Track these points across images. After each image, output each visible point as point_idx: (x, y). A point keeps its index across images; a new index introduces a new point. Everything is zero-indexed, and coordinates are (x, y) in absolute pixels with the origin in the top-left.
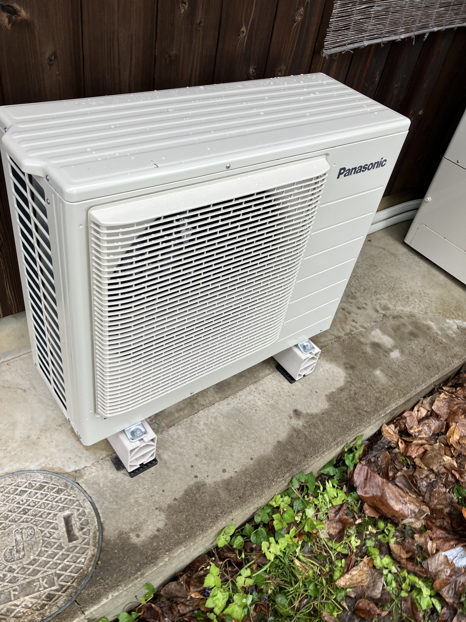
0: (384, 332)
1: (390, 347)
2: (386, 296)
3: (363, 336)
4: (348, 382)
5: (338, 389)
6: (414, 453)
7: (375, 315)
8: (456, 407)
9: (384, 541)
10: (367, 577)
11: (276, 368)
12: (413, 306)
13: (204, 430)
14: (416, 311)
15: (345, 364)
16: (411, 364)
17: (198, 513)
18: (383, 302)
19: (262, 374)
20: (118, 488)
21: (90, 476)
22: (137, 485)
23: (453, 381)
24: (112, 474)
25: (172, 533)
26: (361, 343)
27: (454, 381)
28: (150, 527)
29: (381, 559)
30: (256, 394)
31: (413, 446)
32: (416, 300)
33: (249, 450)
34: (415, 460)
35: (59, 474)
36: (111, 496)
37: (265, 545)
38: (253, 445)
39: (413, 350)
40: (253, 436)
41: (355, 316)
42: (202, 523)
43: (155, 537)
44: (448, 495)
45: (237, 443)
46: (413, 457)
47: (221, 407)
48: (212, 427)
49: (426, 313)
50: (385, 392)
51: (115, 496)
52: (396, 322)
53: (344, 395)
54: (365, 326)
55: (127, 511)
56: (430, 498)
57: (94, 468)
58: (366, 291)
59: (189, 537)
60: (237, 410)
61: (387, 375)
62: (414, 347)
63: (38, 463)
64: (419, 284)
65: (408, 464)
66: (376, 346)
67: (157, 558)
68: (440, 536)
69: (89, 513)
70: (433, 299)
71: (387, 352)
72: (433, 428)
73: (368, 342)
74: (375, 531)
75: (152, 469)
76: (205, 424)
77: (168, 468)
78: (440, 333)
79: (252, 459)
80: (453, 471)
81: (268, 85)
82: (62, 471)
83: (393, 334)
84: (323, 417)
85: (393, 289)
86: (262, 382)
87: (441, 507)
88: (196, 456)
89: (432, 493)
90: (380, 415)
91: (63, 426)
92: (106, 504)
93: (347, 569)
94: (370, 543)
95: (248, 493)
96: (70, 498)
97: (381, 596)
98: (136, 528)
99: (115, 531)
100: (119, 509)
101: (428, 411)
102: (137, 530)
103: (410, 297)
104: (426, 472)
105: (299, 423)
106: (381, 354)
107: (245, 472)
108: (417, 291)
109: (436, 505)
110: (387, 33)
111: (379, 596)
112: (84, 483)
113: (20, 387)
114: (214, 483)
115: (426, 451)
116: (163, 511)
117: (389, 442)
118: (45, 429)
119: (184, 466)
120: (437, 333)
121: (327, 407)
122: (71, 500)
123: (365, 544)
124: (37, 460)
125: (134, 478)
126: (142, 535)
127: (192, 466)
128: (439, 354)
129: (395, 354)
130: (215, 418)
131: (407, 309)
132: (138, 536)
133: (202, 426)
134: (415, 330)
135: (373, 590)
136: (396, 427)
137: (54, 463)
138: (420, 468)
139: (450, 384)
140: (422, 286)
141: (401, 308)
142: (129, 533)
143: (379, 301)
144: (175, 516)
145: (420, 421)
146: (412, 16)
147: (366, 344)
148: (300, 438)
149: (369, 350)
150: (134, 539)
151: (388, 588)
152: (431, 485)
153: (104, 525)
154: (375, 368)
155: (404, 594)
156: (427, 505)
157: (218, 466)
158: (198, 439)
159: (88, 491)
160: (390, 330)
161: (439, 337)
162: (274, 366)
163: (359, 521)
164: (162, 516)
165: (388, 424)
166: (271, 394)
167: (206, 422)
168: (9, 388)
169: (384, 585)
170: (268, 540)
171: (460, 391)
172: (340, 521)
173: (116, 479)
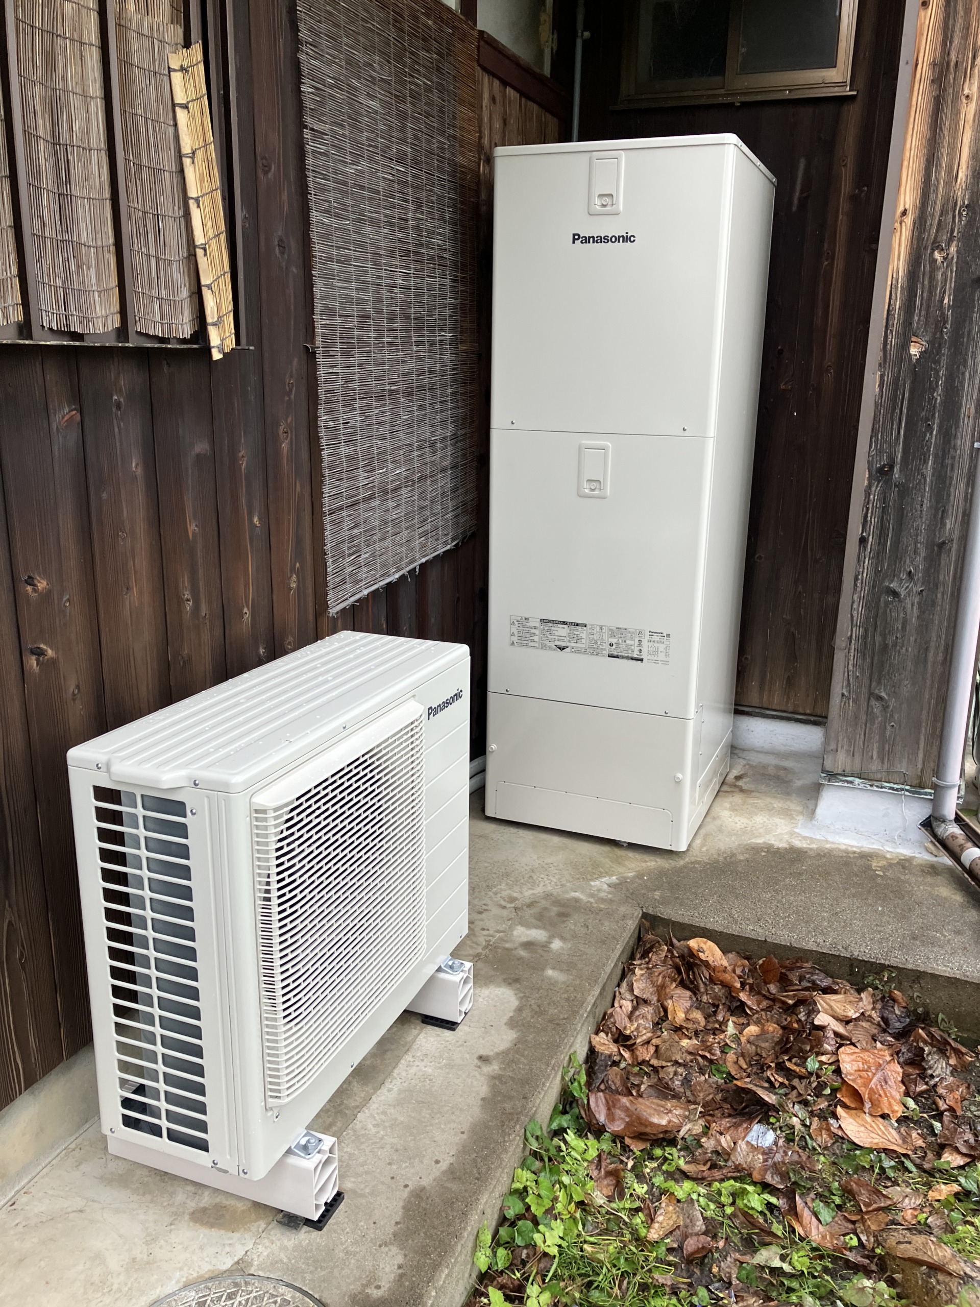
0: (528, 926)
1: (545, 939)
2: (503, 886)
3: (506, 942)
4: (521, 998)
5: (515, 1011)
6: (645, 1054)
7: (505, 913)
8: (660, 979)
9: (672, 1169)
10: (678, 1217)
11: (423, 1022)
12: (542, 884)
13: (378, 1132)
14: (550, 888)
15: (505, 980)
16: (581, 947)
17: (436, 1222)
18: (505, 894)
19: (410, 1038)
20: (311, 1250)
21: (261, 1259)
22: (334, 1235)
23: (639, 950)
24: (290, 1240)
25: (419, 1260)
26: (508, 949)
27: (641, 950)
28: (387, 1270)
29: (681, 1187)
30: (417, 1063)
31: (639, 1048)
32: (542, 876)
33: (452, 1125)
34: (651, 1063)
35: (215, 1277)
36: (308, 1265)
37: (537, 1237)
38: (453, 1118)
39: (574, 931)
40: (446, 1109)
41: (481, 923)
42: (451, 1229)
43: (401, 1276)
44: (711, 1080)
45: (431, 1125)
46: (647, 1059)
47: (383, 1098)
48: (387, 1124)
49: (562, 885)
50: (572, 989)
51: (314, 1261)
52: (533, 911)
53: (526, 1013)
54: (502, 929)
55: (342, 1269)
56: (693, 1094)
57: (260, 1247)
58: (477, 890)
59: (445, 1252)
60: (405, 1091)
61: (561, 971)
62: (573, 928)
63: (174, 1282)
64: (535, 857)
65: (646, 1072)
66: (528, 945)
67: (421, 1296)
68: (728, 1125)
69: (293, 1297)
70: (561, 866)
71: (545, 946)
72: (649, 1017)
73: (516, 945)
74: (655, 1165)
75: (342, 1207)
76: (374, 1126)
77: (363, 1196)
78: (592, 900)
79: (463, 1133)
80: (700, 1052)
81: (307, 655)
82: (217, 1272)
83: (540, 924)
84: (518, 1048)
85: (507, 875)
86: (415, 1047)
87: (711, 1096)
88: (390, 1164)
89: (693, 1088)
90: (582, 1016)
91: (176, 1222)
92: (308, 1276)
93: (651, 1219)
94: (658, 1180)
95: (484, 1169)
96: (252, 1295)
97: (707, 1227)
98: (369, 1281)
99: (343, 1298)
100: (331, 1272)
101: (632, 1001)
102: (372, 1280)
103: (533, 875)
104: (671, 1070)
105: (494, 1068)
106: (540, 951)
107: (464, 1150)
108: (537, 865)
109: (704, 1099)
110: (381, 576)
111: (704, 1227)
112: (258, 1269)
113: (69, 1210)
114: (434, 1180)
115: (657, 1047)
116: (391, 1244)
117: (610, 1056)
118: (151, 1239)
119: (383, 1183)
120: (588, 902)
121: (515, 1036)
122: (255, 1297)
123: (653, 1184)
124: (170, 1278)
125: (325, 1229)
126: (382, 1284)
127: (392, 1178)
128: (606, 923)
129: (556, 945)
130: (384, 1113)
131: (539, 890)
132: (378, 1287)
133: (374, 1130)
134: (561, 910)
135: (694, 1225)
136: (607, 1035)
137: (197, 1269)
138: (662, 1067)
139: (638, 956)
140: (538, 859)
141: (531, 892)
142: (364, 1291)
143: (499, 895)
144: (410, 1241)
145: (630, 1016)
146: (397, 554)
147: (516, 949)
148: (506, 1083)
149: (523, 953)
150: (376, 1294)
151: (708, 1214)
152: (686, 1081)
153: (323, 1300)
154: (543, 969)
155: (729, 1210)
156: (695, 1103)
157: (425, 1162)
158: (378, 1145)
159: (271, 1276)
160: (534, 921)
161: (595, 905)
162: (419, 1022)
163: (630, 1164)
164: (394, 1249)
165: (597, 1033)
166: (437, 1055)
167: (375, 1122)
168: (52, 1219)
169: (702, 1214)
170: (538, 1231)
171: (654, 957)
172: (609, 1174)
173: (300, 1243)
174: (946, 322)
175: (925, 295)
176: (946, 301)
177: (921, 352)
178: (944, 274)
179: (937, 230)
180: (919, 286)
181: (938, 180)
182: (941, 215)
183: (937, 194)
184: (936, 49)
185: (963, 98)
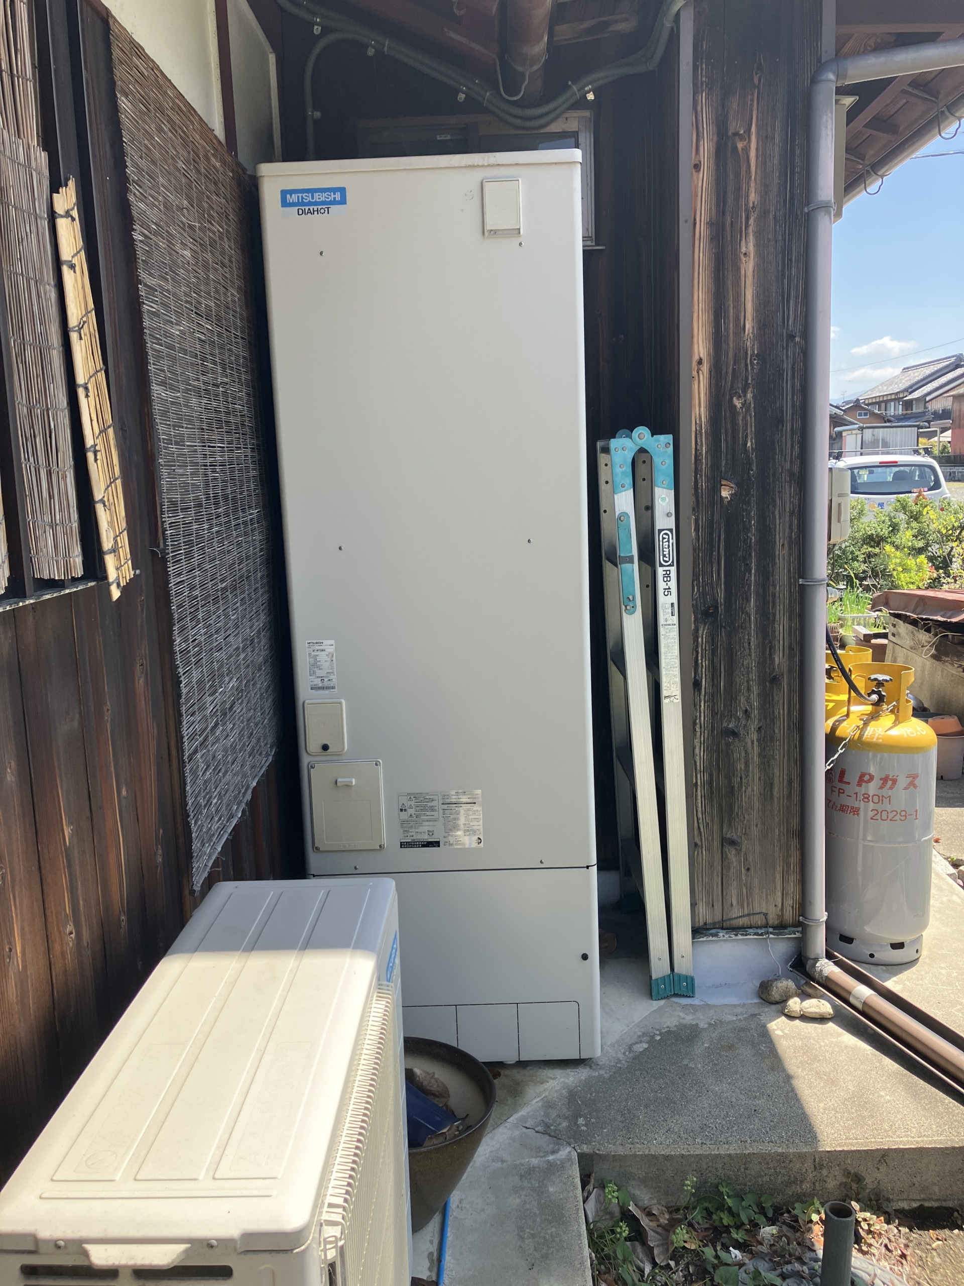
174: (750, 464)
175: (729, 438)
176: (749, 444)
177: (731, 495)
178: (744, 418)
179: (733, 377)
180: (723, 431)
181: (727, 330)
182: (735, 364)
183: (728, 344)
184: (711, 209)
185: (742, 256)
